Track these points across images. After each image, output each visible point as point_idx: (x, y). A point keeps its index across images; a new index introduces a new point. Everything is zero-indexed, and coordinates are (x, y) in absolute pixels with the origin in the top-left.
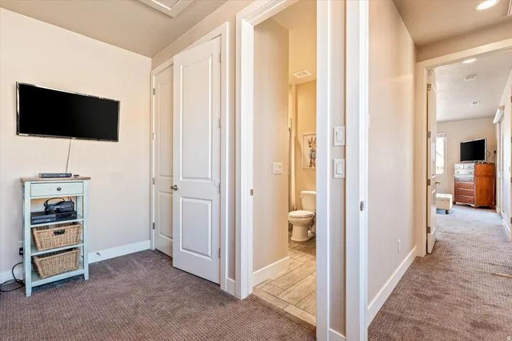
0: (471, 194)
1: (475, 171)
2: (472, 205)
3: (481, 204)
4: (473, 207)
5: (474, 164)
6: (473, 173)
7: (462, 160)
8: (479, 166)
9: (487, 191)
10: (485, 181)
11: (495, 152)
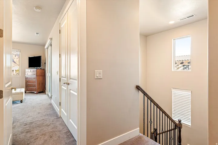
0: (34, 86)
1: (36, 73)
2: (35, 92)
3: (39, 91)
4: (36, 93)
5: (36, 69)
6: (35, 74)
7: (29, 67)
8: (38, 70)
9: (42, 84)
10: (41, 78)
11: (45, 63)
